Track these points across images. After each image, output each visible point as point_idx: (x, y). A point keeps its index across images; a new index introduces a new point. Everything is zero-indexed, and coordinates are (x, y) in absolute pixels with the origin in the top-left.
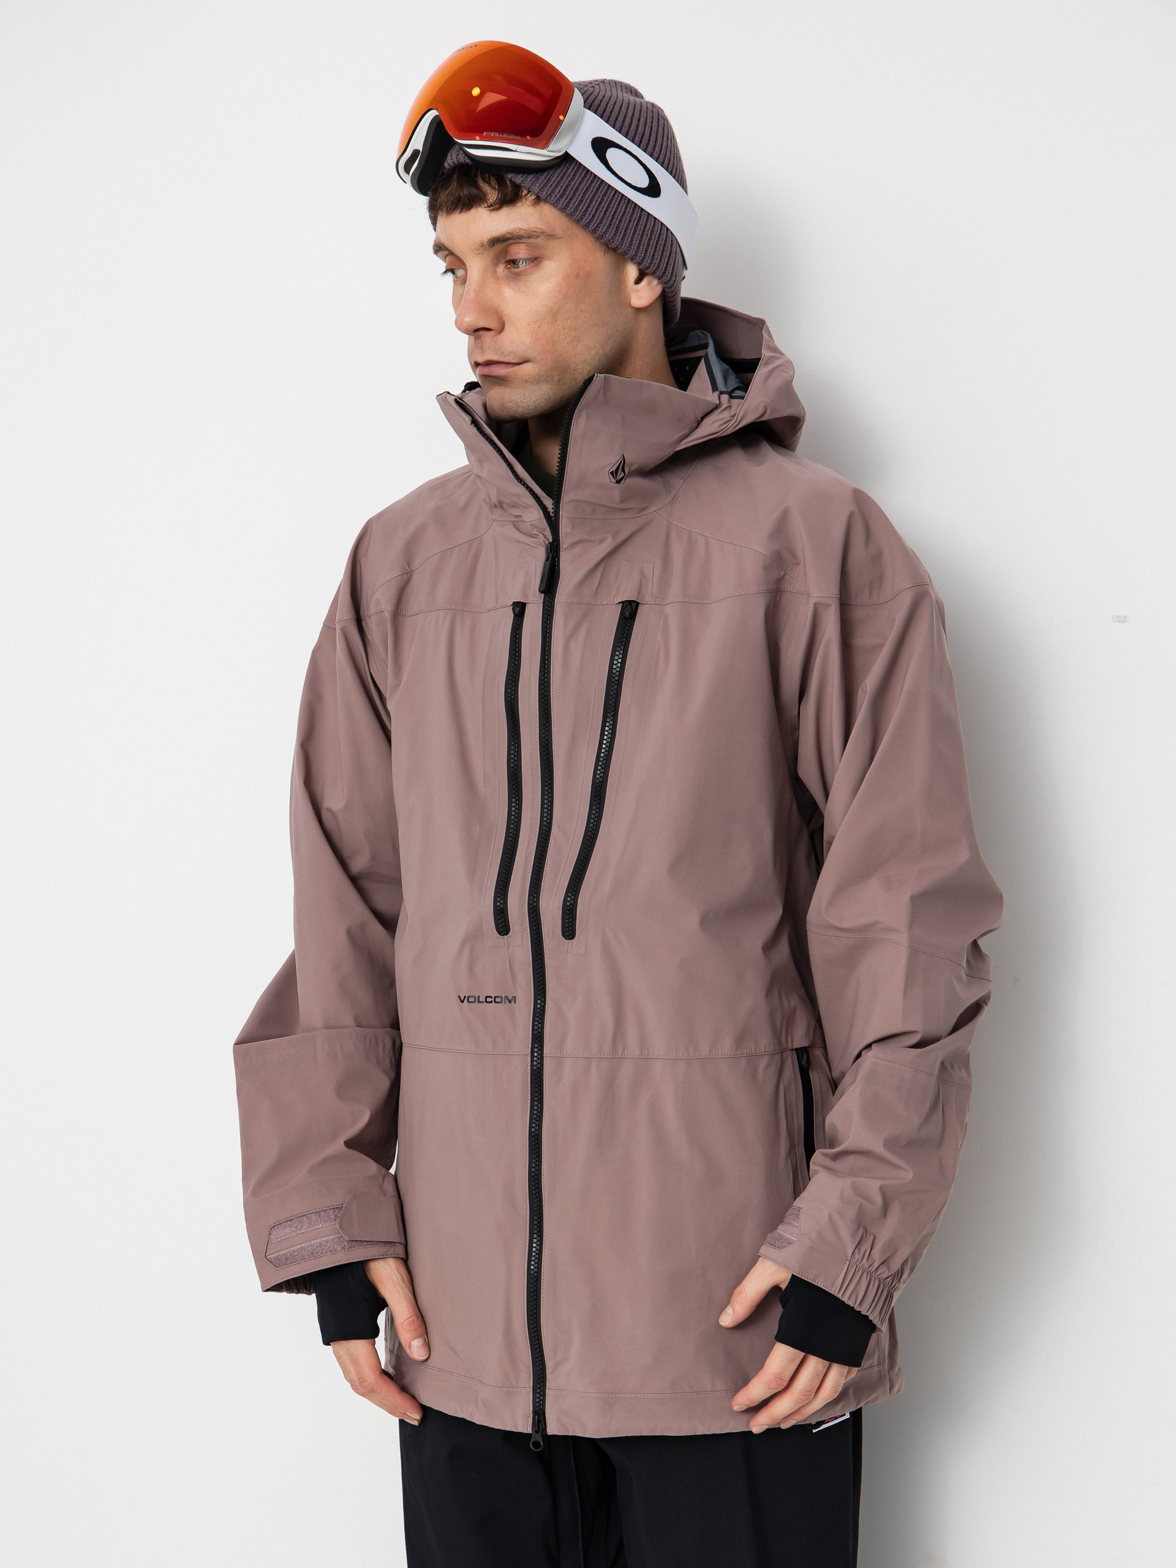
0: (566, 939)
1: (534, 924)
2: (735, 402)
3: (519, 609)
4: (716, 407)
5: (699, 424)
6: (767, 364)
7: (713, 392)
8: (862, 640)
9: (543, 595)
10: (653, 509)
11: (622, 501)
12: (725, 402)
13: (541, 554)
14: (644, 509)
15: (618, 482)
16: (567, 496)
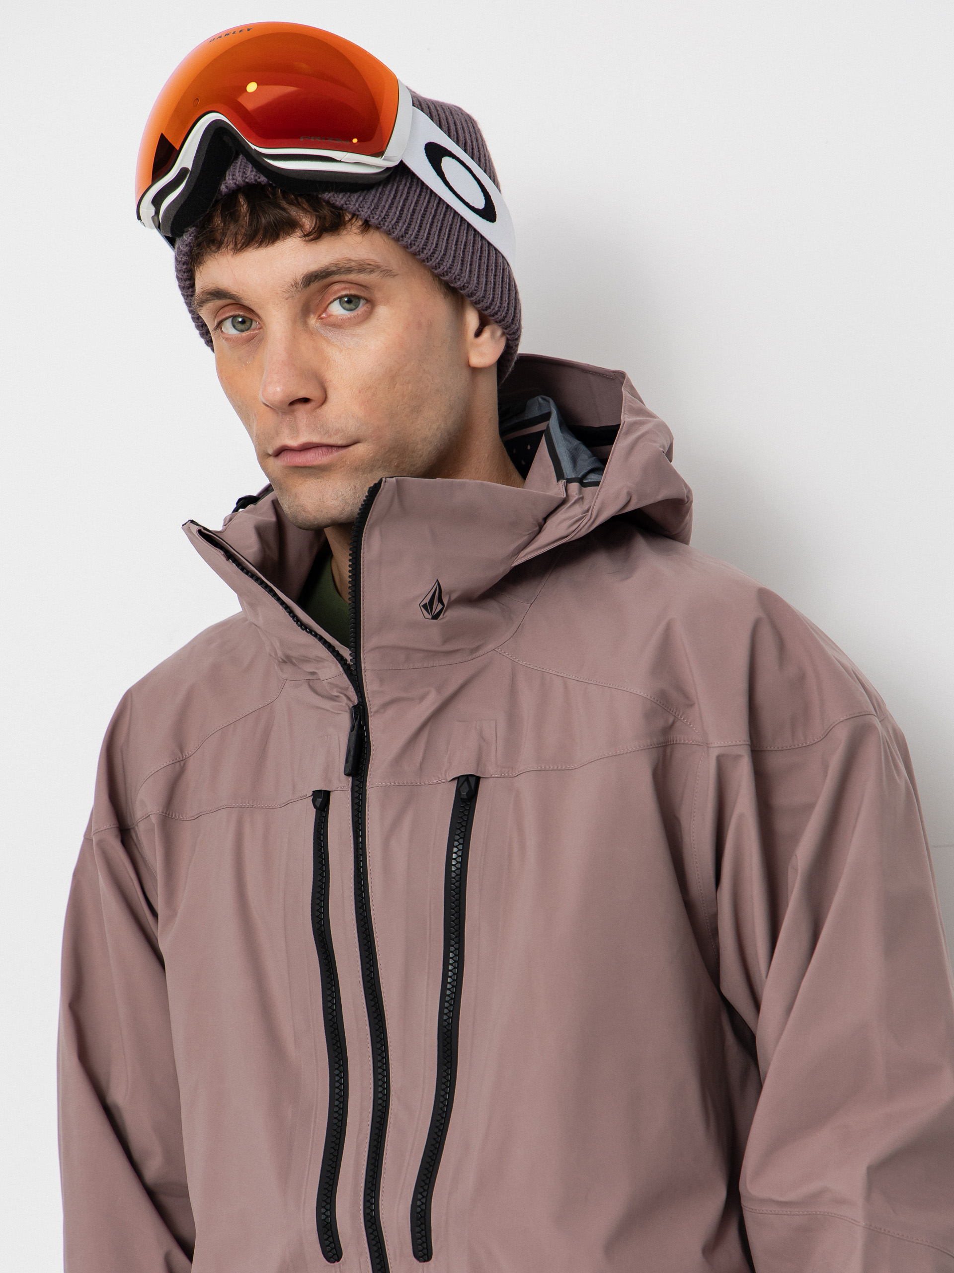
0: (420, 1261)
1: (374, 1242)
2: (588, 490)
3: (322, 800)
4: (564, 502)
5: (541, 528)
6: (628, 433)
7: (558, 481)
8: (784, 797)
9: (350, 779)
10: (490, 647)
11: (445, 641)
12: (574, 494)
13: (345, 721)
14: (478, 648)
15: (435, 617)
16: (368, 642)
